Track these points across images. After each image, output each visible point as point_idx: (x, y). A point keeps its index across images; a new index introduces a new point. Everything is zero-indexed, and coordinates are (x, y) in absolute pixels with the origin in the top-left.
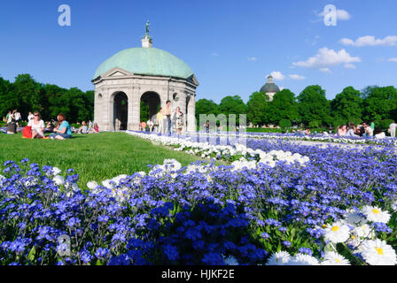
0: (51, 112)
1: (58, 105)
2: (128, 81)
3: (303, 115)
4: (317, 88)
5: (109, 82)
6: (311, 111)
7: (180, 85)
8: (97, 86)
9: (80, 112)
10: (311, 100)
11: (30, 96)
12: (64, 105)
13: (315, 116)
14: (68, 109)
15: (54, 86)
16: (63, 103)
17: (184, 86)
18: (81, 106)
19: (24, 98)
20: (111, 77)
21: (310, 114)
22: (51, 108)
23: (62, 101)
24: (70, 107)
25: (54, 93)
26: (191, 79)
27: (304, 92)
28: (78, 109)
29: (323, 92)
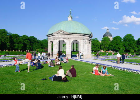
0: (15, 46)
1: (18, 43)
2: (66, 36)
3: (125, 47)
4: (130, 35)
5: (57, 36)
6: (129, 45)
7: (87, 37)
8: (49, 38)
9: (28, 46)
10: (128, 40)
11: (5, 39)
12: (20, 43)
13: (131, 47)
14: (23, 45)
15: (16, 34)
16: (20, 42)
17: (89, 38)
18: (28, 43)
19: (3, 40)
20: (58, 34)
21: (129, 46)
22: (15, 45)
23: (20, 41)
24: (23, 44)
25: (16, 38)
26: (90, 35)
27: (125, 37)
28: (26, 45)
29: (133, 37)
